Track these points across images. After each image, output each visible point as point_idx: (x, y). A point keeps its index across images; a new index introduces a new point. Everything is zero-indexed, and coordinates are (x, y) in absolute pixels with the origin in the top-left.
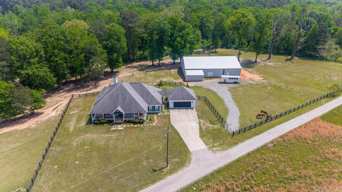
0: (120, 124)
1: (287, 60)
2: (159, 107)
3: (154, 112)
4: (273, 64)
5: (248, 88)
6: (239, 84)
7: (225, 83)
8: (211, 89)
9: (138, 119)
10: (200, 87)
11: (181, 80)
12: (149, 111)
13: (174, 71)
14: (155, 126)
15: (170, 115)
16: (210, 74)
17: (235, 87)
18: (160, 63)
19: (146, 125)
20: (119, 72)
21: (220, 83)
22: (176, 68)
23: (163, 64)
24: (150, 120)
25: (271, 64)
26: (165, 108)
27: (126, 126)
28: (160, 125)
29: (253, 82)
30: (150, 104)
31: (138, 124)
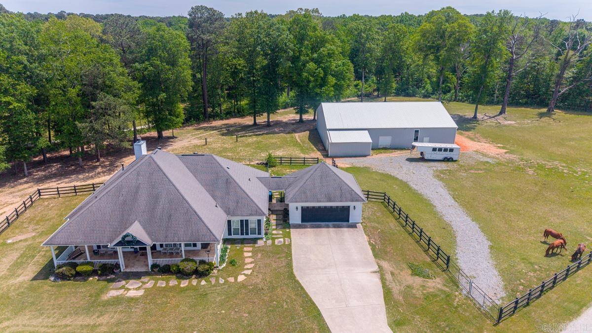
0: (137, 276)
1: (541, 115)
2: (259, 221)
3: (245, 236)
4: (514, 122)
5: (479, 172)
6: (456, 162)
7: (422, 159)
8: (392, 175)
9: (193, 261)
10: (366, 170)
11: (318, 155)
12: (230, 234)
13: (302, 136)
14: (243, 285)
15: (290, 245)
16: (385, 141)
17: (448, 168)
18: (270, 120)
19: (217, 280)
20: (176, 138)
21: (411, 160)
22: (306, 130)
23: (278, 124)
24: (232, 263)
25: (509, 122)
26: (277, 225)
27: (155, 284)
28: (258, 281)
29: (486, 159)
30: (234, 215)
31: (194, 276)
